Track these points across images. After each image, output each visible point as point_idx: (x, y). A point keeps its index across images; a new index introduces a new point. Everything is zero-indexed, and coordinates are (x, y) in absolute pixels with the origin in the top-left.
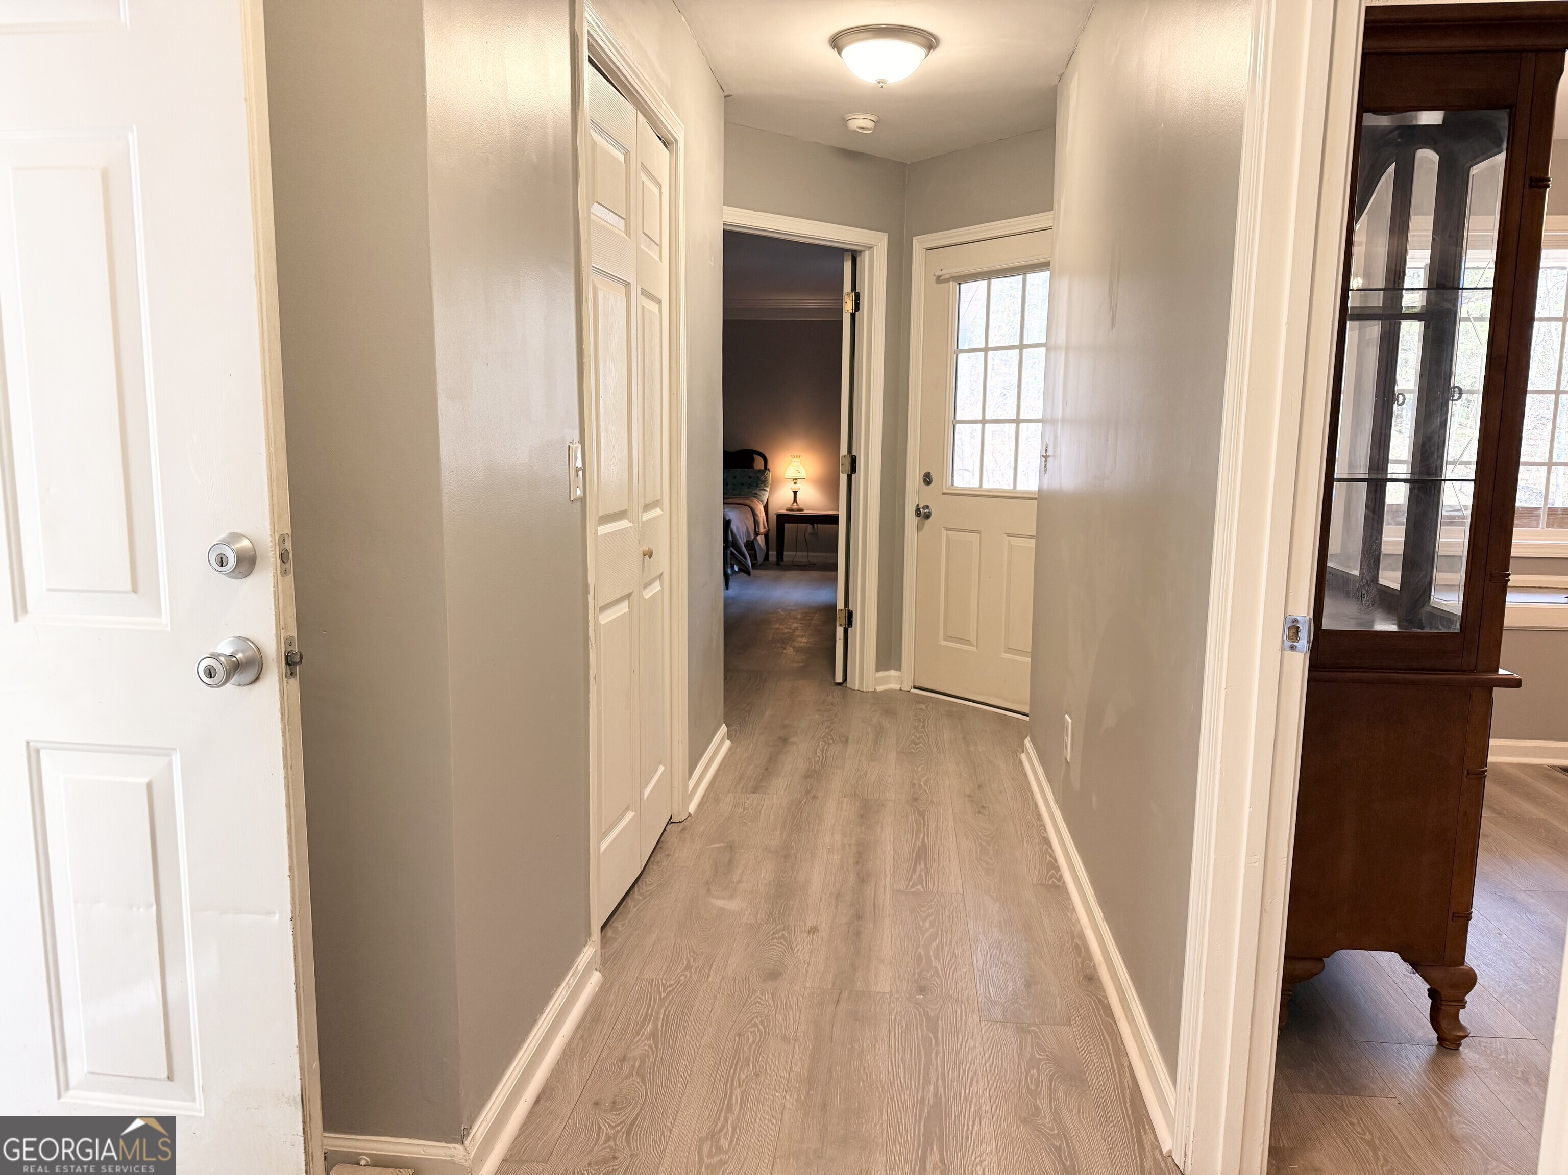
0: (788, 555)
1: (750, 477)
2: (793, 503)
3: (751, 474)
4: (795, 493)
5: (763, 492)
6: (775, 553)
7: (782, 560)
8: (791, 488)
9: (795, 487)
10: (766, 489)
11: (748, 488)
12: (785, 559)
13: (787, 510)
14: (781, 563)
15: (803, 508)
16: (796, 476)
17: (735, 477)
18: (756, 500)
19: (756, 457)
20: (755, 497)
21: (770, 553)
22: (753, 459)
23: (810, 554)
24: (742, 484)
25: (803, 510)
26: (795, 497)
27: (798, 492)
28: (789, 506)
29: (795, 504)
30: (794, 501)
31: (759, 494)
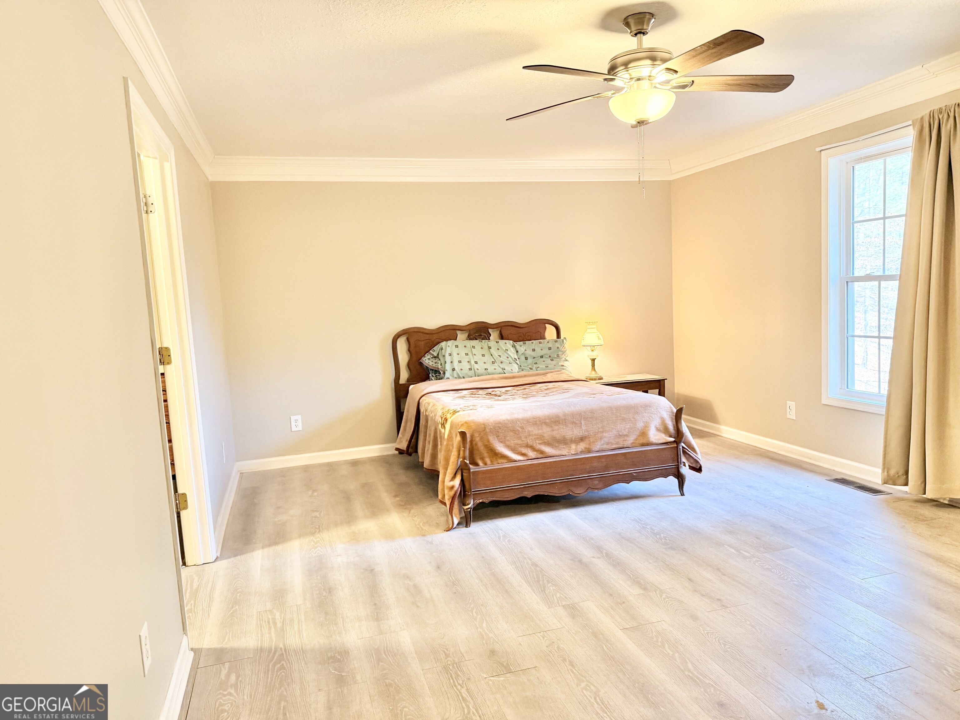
1: (550, 349)
3: (549, 346)
4: (593, 360)
8: (588, 357)
9: (593, 355)
11: (550, 360)
15: (602, 377)
17: (534, 350)
19: (544, 324)
22: (544, 329)
24: (542, 357)
26: (593, 365)
27: (595, 360)
28: (587, 375)
29: (593, 372)
30: (592, 370)
31: (563, 366)
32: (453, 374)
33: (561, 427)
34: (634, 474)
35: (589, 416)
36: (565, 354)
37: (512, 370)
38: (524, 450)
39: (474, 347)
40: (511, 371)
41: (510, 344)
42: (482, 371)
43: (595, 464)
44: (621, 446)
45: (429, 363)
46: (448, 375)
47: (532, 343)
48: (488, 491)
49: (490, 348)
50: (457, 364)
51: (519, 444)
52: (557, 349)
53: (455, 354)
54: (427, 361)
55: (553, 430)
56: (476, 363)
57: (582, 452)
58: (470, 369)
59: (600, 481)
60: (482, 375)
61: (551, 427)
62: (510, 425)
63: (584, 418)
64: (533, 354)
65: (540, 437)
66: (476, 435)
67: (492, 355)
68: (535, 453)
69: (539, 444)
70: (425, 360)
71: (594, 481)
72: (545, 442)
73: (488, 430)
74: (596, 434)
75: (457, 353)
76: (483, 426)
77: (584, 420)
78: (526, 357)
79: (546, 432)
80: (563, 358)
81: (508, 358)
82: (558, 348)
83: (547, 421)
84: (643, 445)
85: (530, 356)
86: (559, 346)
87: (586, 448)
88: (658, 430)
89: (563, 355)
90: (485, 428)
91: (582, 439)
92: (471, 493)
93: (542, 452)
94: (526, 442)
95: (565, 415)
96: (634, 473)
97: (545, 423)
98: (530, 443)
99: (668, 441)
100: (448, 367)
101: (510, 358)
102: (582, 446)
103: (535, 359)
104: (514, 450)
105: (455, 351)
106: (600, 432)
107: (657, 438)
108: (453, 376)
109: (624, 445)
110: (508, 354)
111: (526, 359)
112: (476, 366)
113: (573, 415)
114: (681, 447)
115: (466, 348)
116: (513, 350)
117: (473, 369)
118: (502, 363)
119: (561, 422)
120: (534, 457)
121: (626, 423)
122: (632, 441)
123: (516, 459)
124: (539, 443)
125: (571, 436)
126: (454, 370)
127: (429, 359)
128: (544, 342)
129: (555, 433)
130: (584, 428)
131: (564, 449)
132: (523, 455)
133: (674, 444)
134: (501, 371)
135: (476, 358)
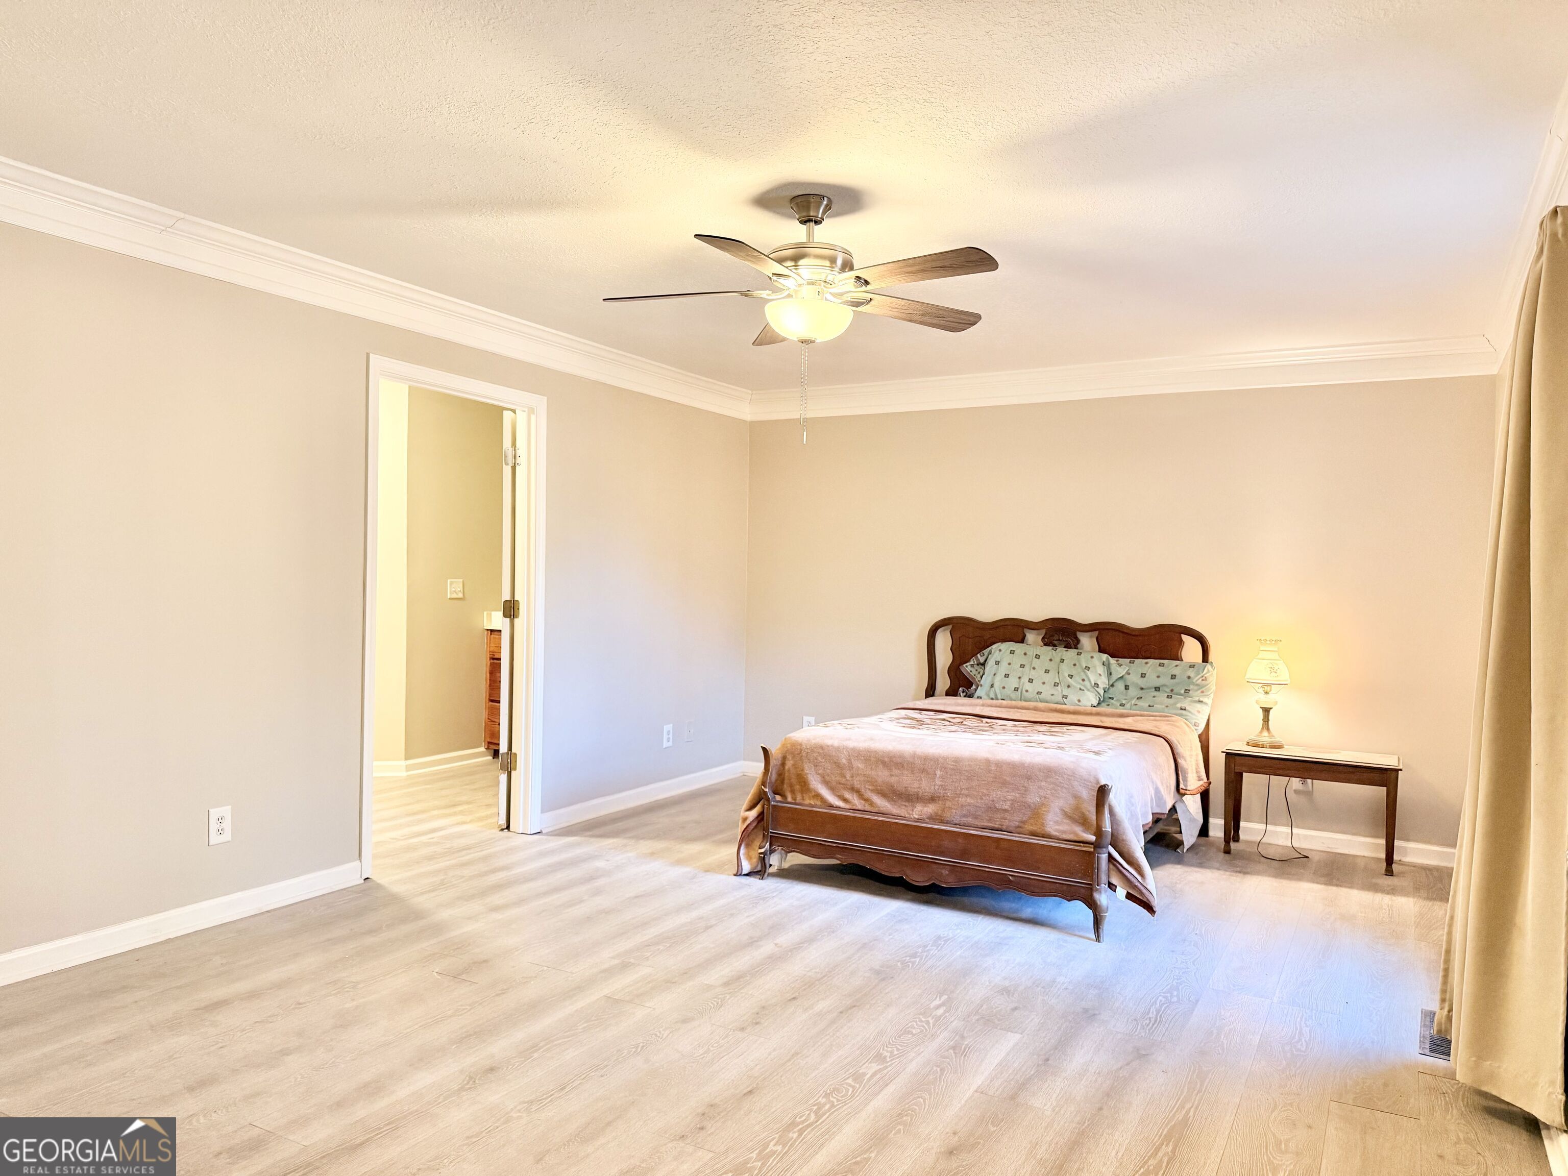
0: (1250, 829)
1: (1173, 677)
2: (1261, 732)
3: (1176, 671)
4: (1266, 711)
5: (1199, 706)
6: (1222, 822)
7: (1236, 839)
8: (1257, 702)
9: (1266, 702)
10: (1205, 700)
11: (1169, 697)
12: (1242, 835)
13: (1248, 744)
14: (1233, 845)
15: (1283, 743)
16: (1267, 677)
17: (1143, 676)
18: (1180, 721)
19: (1185, 637)
20: (1181, 715)
21: (1212, 821)
22: (1181, 642)
23: (1295, 830)
24: (1157, 689)
25: (1280, 747)
26: (1266, 720)
27: (1271, 711)
28: (1252, 737)
29: (1265, 733)
30: (1263, 728)
31: (1185, 710)
32: (989, 691)
33: (905, 772)
34: (1010, 878)
35: (950, 766)
36: (1203, 689)
37: (1079, 701)
38: (848, 795)
39: (1038, 657)
40: (1077, 702)
41: (1101, 658)
42: (1032, 694)
43: (947, 843)
44: (997, 826)
45: (971, 671)
46: (979, 692)
47: (1147, 663)
48: (789, 837)
49: (1062, 661)
50: (1002, 679)
51: (842, 784)
52: (1187, 679)
53: (1004, 664)
54: (968, 668)
55: (892, 775)
56: (1031, 681)
57: (931, 818)
58: (1016, 689)
59: (951, 872)
60: (1030, 701)
61: (891, 770)
62: (834, 754)
63: (941, 768)
64: (1142, 682)
65: (871, 781)
66: (789, 757)
67: (1058, 673)
68: (863, 802)
69: (872, 791)
70: (967, 666)
71: (944, 868)
72: (877, 790)
73: (804, 754)
74: (955, 797)
75: (1008, 662)
76: (799, 747)
77: (941, 771)
78: (1126, 686)
79: (882, 775)
80: (1196, 695)
81: (1083, 680)
82: (1189, 677)
83: (886, 759)
84: (1034, 834)
85: (1136, 685)
86: (1192, 675)
87: (936, 814)
88: (1066, 815)
89: (1199, 691)
90: (801, 750)
91: (933, 799)
92: (768, 834)
93: (872, 804)
94: (852, 783)
95: (914, 755)
96: (1010, 875)
97: (884, 763)
98: (857, 785)
99: (1081, 839)
100: (986, 681)
101: (1087, 683)
102: (930, 809)
103: (1143, 691)
104: (832, 789)
105: (1007, 658)
106: (963, 794)
107: (1061, 828)
108: (988, 695)
109: (1002, 826)
110: (1087, 676)
111: (1126, 689)
112: (1028, 686)
113: (926, 759)
114: (1104, 857)
115: (1026, 657)
116: (1101, 669)
117: (1019, 690)
118: (1069, 686)
119: (905, 765)
120: (860, 807)
121: (1008, 792)
122: (1017, 823)
123: (832, 803)
124: (869, 789)
125: (916, 790)
126: (992, 686)
127: (972, 666)
128: (1168, 666)
129: (893, 780)
130: (938, 782)
131: (904, 807)
132: (845, 800)
133: (1091, 848)
134: (1060, 699)
135: (1033, 674)
